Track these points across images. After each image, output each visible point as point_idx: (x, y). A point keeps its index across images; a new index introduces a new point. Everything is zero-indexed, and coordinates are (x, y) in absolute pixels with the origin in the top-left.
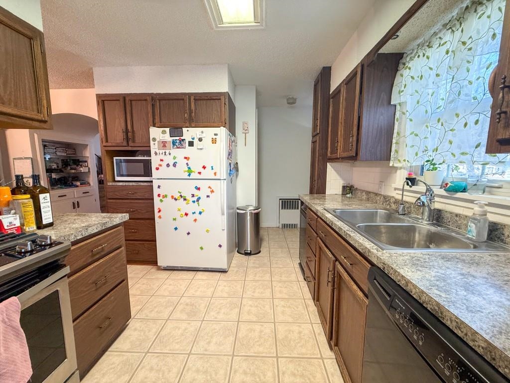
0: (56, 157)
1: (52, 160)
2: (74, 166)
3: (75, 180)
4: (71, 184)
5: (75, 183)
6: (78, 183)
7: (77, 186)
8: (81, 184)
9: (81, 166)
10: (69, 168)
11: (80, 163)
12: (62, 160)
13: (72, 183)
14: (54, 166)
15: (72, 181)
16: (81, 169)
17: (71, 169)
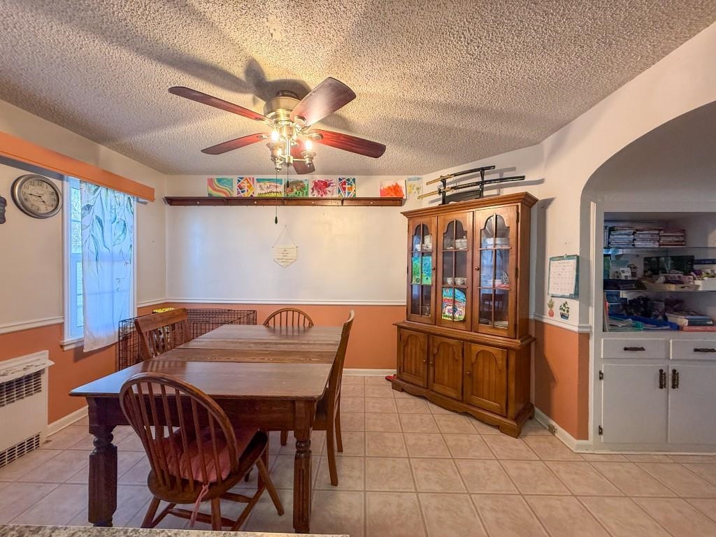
0: (634, 252)
1: (622, 259)
2: (676, 275)
3: (676, 310)
4: (660, 318)
5: (672, 318)
6: (683, 321)
7: (678, 328)
8: (691, 324)
9: (699, 273)
10: (662, 278)
11: (696, 267)
12: (646, 259)
13: (665, 318)
14: (626, 273)
15: (666, 310)
16: (698, 282)
17: (667, 282)
